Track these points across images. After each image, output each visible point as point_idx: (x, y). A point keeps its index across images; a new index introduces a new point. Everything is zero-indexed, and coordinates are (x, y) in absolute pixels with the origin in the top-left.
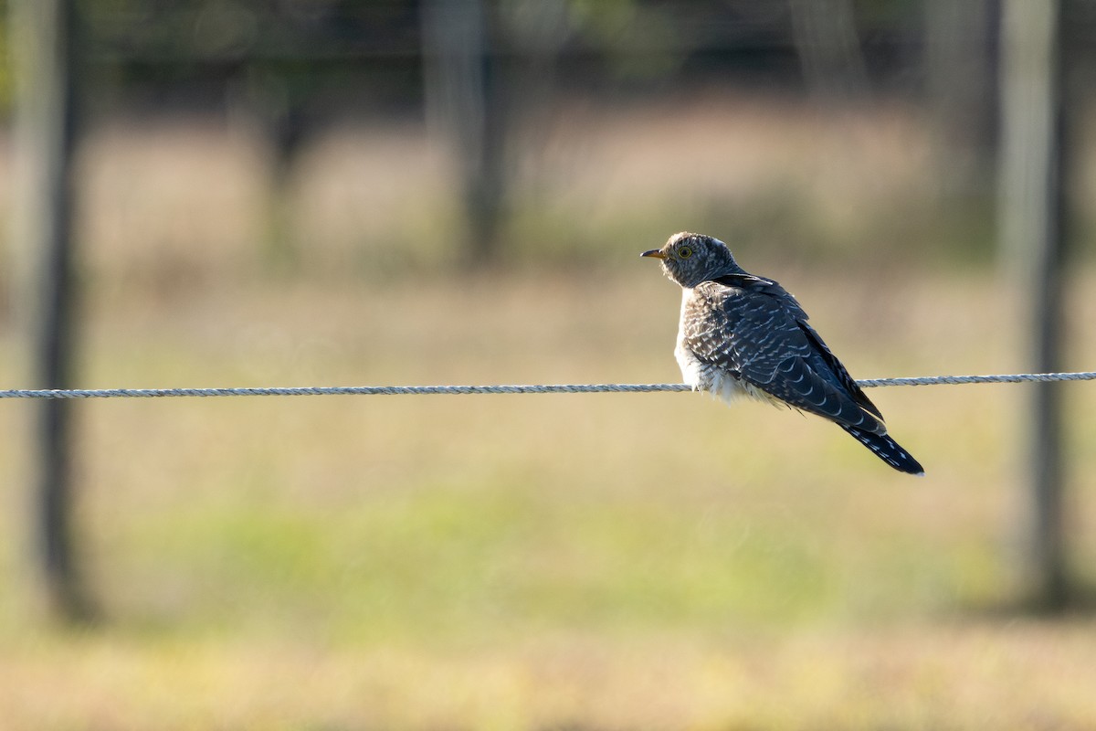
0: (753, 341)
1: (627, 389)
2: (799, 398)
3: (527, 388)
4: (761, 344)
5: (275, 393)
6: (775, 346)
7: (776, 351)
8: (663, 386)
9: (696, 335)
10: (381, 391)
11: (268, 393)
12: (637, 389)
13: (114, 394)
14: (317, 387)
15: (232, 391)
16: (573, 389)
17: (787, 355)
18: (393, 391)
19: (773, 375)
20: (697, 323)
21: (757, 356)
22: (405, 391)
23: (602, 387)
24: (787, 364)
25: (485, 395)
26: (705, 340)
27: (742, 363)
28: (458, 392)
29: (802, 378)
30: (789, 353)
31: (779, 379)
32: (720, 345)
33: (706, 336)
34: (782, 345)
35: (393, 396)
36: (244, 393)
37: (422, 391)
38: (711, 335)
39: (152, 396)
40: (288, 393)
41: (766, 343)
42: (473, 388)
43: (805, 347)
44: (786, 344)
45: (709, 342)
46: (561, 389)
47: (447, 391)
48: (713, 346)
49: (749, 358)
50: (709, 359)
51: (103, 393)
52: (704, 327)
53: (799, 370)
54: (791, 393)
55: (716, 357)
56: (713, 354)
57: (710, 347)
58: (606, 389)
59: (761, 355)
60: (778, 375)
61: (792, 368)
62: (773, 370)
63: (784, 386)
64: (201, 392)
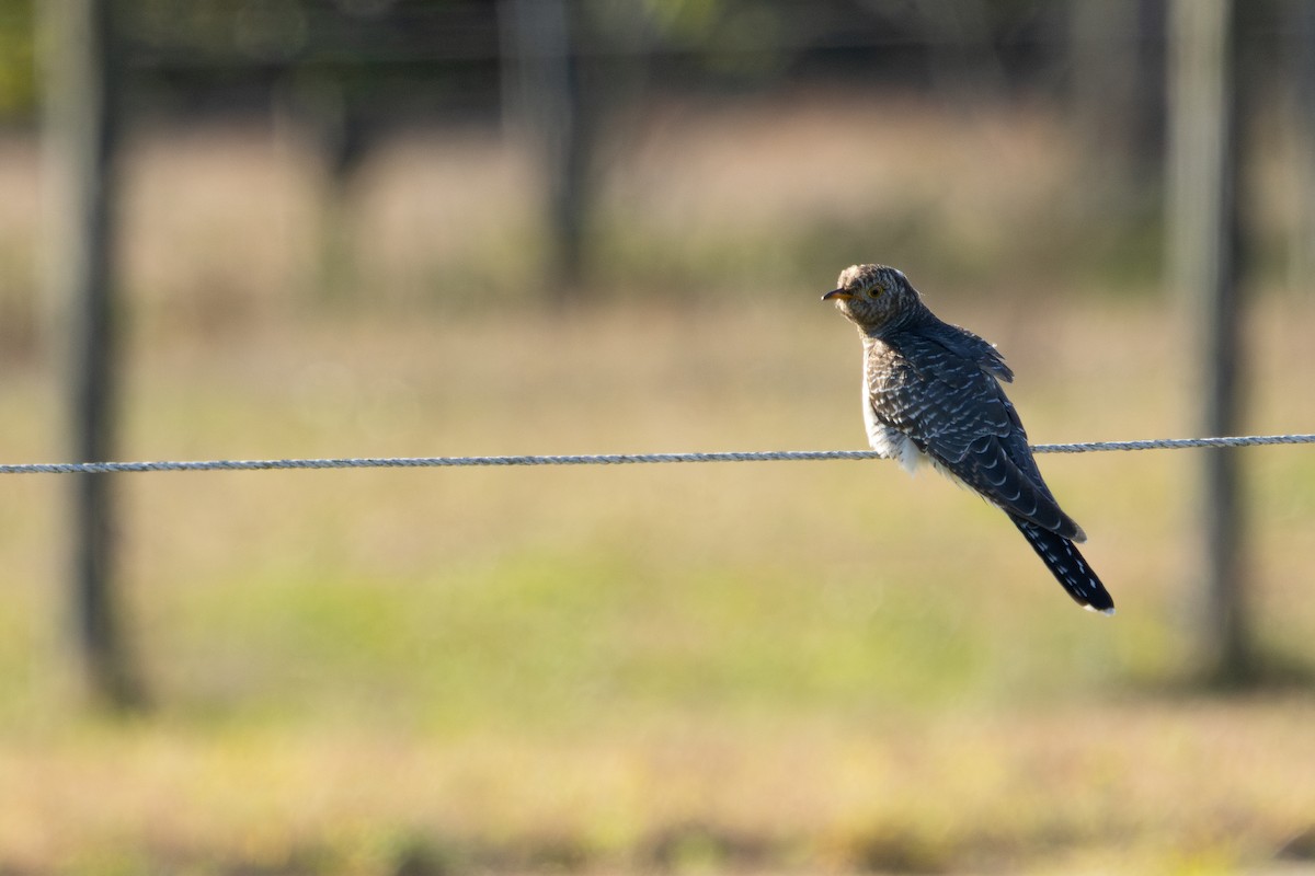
0: (945, 408)
1: (799, 457)
2: (990, 487)
3: (686, 456)
4: (953, 415)
5: (399, 464)
6: (970, 418)
7: (971, 425)
8: (840, 453)
9: (880, 389)
10: (520, 461)
11: (390, 464)
12: (810, 457)
13: (214, 466)
14: (446, 456)
15: (349, 462)
16: (739, 458)
17: (983, 432)
18: (532, 461)
19: (964, 453)
20: (883, 377)
21: (948, 428)
22: (546, 462)
23: (771, 454)
24: (981, 443)
25: (637, 465)
26: (890, 397)
27: (930, 432)
28: (607, 461)
29: (995, 463)
30: (985, 429)
31: (968, 461)
32: (906, 407)
33: (892, 393)
34: (977, 418)
35: (533, 467)
36: (363, 464)
37: (566, 460)
38: (897, 394)
39: (258, 468)
40: (413, 464)
41: (960, 413)
42: (624, 458)
43: (1004, 425)
44: (982, 418)
45: (894, 400)
46: (724, 457)
47: (594, 461)
48: (899, 407)
49: (940, 427)
50: (892, 421)
51: (202, 465)
52: (891, 382)
53: (993, 454)
54: (981, 479)
55: (900, 419)
56: (896, 417)
57: (895, 407)
58: (775, 457)
59: (952, 427)
60: (969, 456)
61: (986, 449)
62: (964, 448)
63: (974, 471)
64: (313, 463)
